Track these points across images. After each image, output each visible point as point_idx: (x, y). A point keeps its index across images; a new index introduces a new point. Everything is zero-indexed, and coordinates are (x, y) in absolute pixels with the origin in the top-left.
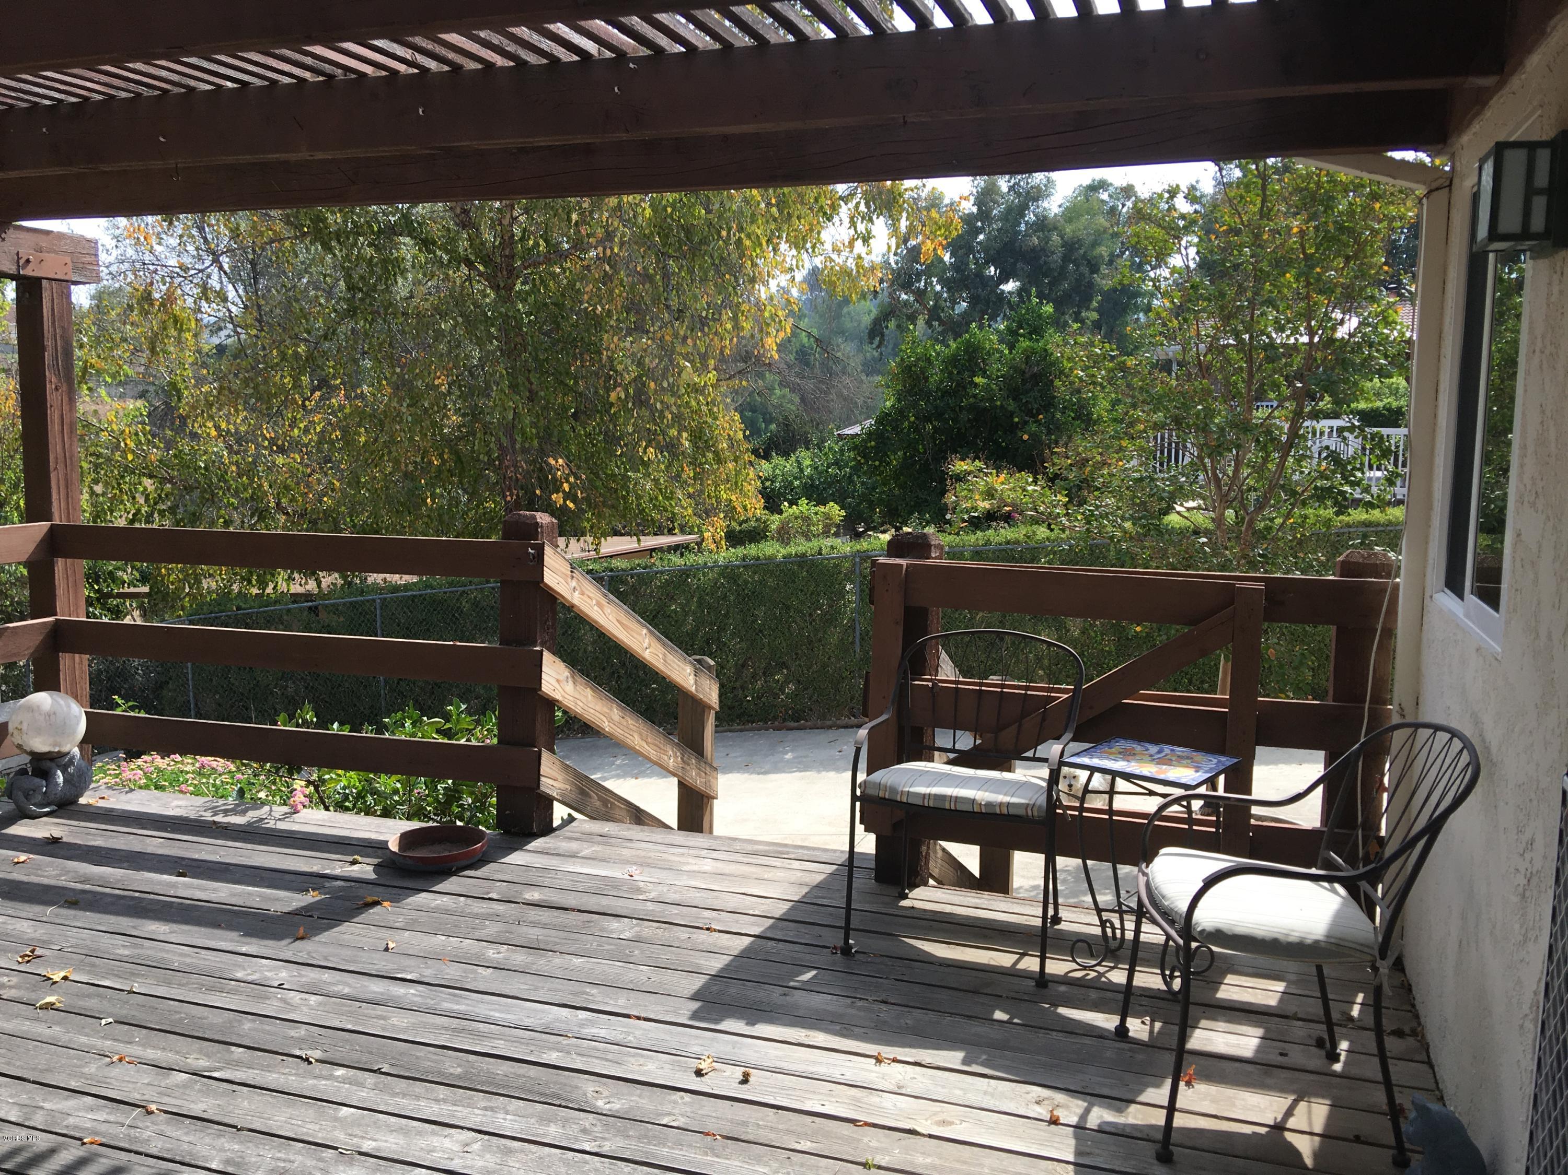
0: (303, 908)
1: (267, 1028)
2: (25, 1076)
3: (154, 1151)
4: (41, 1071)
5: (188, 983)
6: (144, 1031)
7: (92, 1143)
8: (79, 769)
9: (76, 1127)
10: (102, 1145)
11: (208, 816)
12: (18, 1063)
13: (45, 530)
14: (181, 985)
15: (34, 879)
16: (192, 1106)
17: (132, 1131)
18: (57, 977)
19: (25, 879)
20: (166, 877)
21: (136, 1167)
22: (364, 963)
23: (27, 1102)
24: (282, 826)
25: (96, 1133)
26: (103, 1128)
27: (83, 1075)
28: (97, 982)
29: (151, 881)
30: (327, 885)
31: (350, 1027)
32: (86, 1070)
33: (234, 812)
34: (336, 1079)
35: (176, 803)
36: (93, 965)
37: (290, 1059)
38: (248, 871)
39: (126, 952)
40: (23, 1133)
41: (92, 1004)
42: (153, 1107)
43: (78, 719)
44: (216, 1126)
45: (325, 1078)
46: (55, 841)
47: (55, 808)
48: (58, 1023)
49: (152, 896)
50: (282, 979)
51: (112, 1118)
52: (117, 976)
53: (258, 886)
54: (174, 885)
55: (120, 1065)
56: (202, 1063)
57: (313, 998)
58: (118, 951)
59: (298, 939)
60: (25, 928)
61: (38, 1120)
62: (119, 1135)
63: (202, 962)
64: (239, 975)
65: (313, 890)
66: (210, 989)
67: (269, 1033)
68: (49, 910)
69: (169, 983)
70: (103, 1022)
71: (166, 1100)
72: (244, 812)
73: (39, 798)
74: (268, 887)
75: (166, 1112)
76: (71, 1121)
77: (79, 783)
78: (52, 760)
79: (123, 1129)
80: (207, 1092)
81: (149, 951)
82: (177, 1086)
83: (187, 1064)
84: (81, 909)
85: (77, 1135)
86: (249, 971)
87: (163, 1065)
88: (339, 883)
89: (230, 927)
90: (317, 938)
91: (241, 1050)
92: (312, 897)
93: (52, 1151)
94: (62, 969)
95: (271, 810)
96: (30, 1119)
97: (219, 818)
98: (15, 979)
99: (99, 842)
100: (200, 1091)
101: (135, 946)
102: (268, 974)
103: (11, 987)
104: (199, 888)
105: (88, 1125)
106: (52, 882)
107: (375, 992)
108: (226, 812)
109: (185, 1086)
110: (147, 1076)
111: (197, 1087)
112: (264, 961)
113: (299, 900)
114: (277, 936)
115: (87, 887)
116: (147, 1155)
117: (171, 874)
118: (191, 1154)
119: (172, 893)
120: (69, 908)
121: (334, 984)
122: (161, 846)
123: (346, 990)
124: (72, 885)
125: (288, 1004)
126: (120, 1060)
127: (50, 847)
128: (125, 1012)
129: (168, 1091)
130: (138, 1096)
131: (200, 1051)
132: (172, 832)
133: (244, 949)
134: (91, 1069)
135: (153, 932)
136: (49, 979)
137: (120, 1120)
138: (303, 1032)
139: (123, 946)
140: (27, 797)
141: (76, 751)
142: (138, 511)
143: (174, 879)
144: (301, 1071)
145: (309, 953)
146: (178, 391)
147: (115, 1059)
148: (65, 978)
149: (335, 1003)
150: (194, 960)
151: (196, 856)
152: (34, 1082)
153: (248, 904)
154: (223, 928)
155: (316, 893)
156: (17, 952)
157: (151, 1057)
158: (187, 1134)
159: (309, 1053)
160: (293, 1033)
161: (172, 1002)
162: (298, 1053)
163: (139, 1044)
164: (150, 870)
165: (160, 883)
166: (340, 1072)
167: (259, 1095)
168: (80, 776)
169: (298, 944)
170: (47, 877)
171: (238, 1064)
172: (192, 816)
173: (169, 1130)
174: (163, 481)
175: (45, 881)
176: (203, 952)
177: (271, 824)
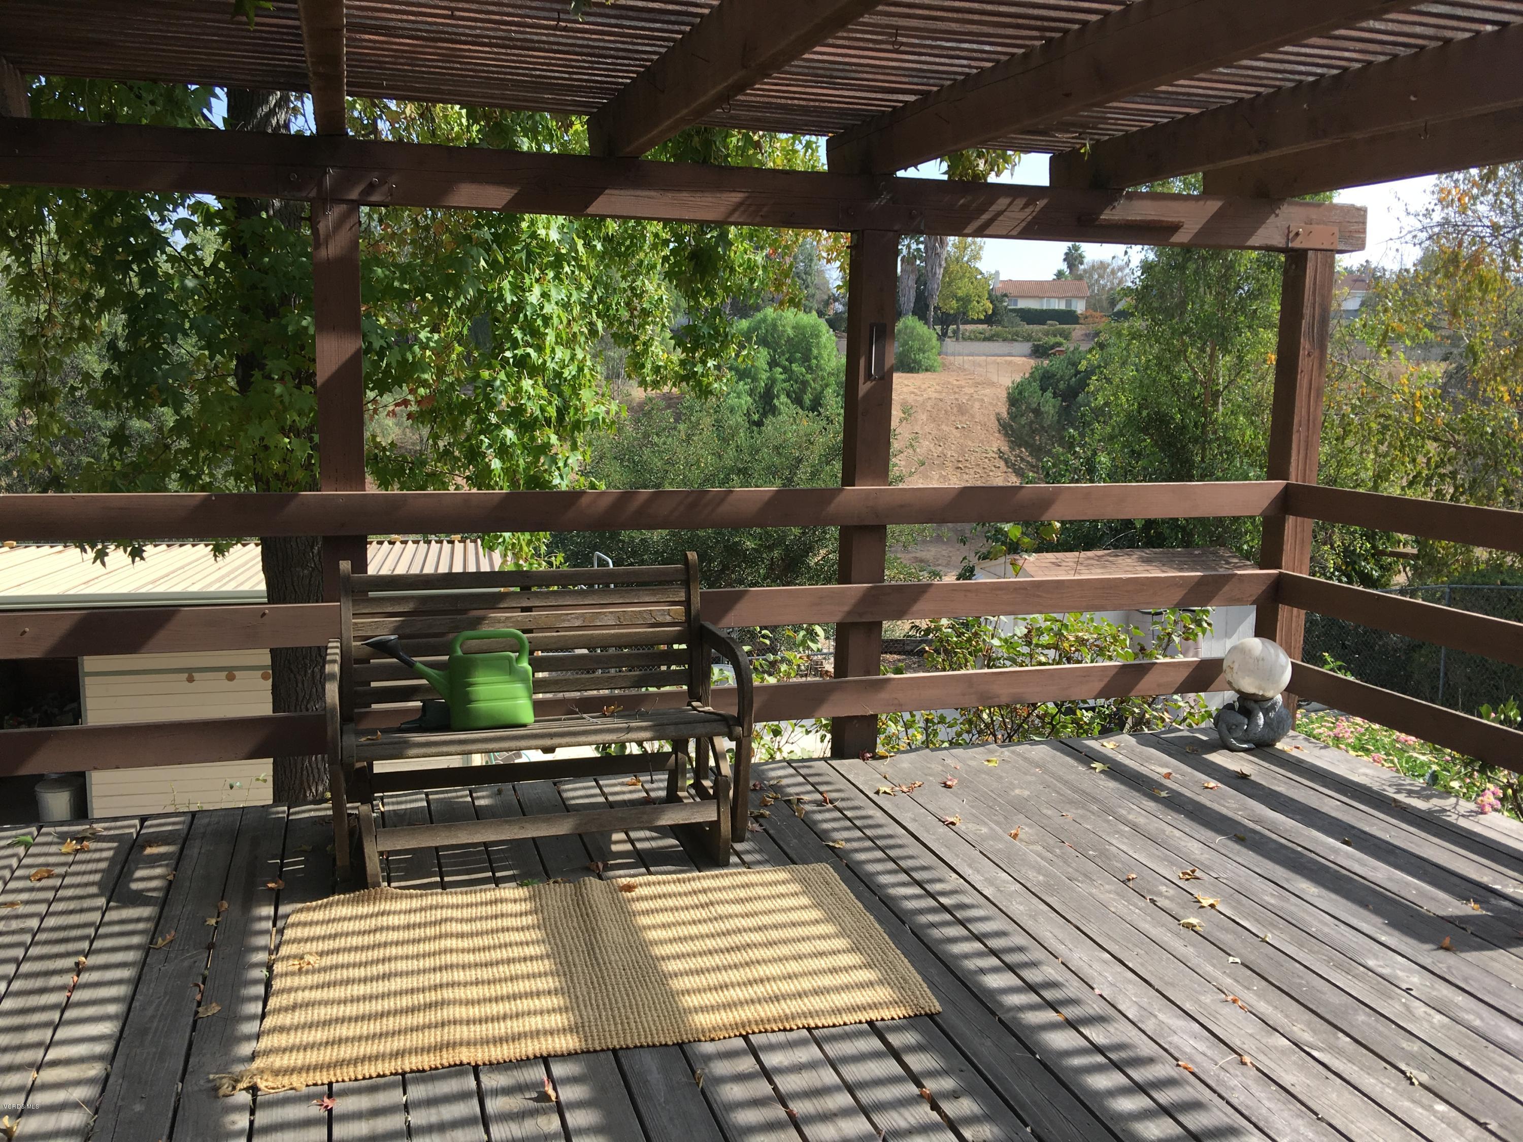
0: (1458, 917)
1: (1381, 1029)
2: (1152, 982)
3: (1235, 1102)
4: (1166, 983)
5: (1318, 952)
6: (1264, 983)
7: (1186, 1068)
8: (1278, 715)
9: (1177, 1048)
10: (1193, 1073)
11: (1391, 792)
12: (1150, 968)
13: (1281, 487)
14: (1311, 951)
15: (1215, 807)
16: (1283, 1074)
17: (1223, 1073)
18: (1206, 902)
19: (1208, 804)
20: (1331, 841)
21: (1215, 1110)
22: (1507, 1001)
23: (1145, 1006)
24: (1463, 823)
25: (1192, 1060)
26: (1199, 1058)
27: (1198, 1002)
28: (1238, 920)
29: (1316, 841)
30: (1493, 901)
31: (1468, 1063)
32: (1202, 998)
33: (1419, 794)
34: (1435, 1113)
35: (1363, 770)
36: (1239, 902)
37: (1394, 1071)
38: (1413, 860)
39: (1273, 901)
40: (1135, 1032)
41: (1226, 938)
42: (1247, 1059)
43: (1284, 668)
44: (1299, 1105)
45: (1423, 1107)
46: (1244, 777)
47: (1252, 746)
48: (1194, 946)
49: (1313, 855)
50: (1413, 984)
51: (1209, 1053)
52: (1257, 920)
53: (1419, 879)
54: (1336, 851)
55: (1233, 1006)
56: (1306, 1037)
57: (1438, 1018)
58: (1266, 898)
59: (1442, 948)
60: (1194, 848)
61: (1149, 1026)
62: (1210, 1072)
63: (1339, 936)
64: (1371, 963)
65: (1475, 902)
66: (1338, 966)
67: (1381, 1034)
68: (1219, 838)
69: (1301, 946)
70: (1231, 959)
71: (1261, 1057)
72: (1428, 798)
73: (1240, 734)
74: (1430, 883)
75: (1258, 1069)
76: (1175, 1039)
77: (1277, 728)
78: (1256, 701)
79: (1215, 1068)
80: (1302, 1068)
81: (1292, 907)
82: (1276, 1048)
83: (1292, 1031)
84: (1246, 847)
85: (1176, 1055)
86: (1381, 963)
87: (1270, 1023)
88: (1507, 904)
89: (1377, 912)
90: (1463, 955)
91: (1348, 1039)
92: (1471, 909)
93: (1151, 1060)
94: (1213, 897)
95: (1457, 804)
96: (1143, 1022)
97: (1401, 797)
98: (1171, 891)
99: (1281, 789)
100: (1295, 1063)
101: (1281, 897)
102: (1400, 973)
103: (1167, 897)
104: (1358, 861)
105: (1188, 1050)
106: (1230, 814)
107: (1508, 1037)
108: (1410, 793)
109: (1283, 1052)
110: (1253, 1026)
111: (1294, 1058)
112: (1399, 958)
113: (1457, 907)
114: (1422, 938)
115: (1258, 828)
116: (1228, 1103)
117: (1337, 839)
118: (1267, 1121)
119: (1332, 858)
120: (1236, 842)
121: (1467, 1011)
122: (1337, 809)
123: (1477, 1023)
124: (1246, 822)
125: (1410, 1012)
126: (1234, 1001)
127: (1239, 781)
128: (1253, 958)
129: (1266, 1050)
130: (1238, 1043)
131: (1309, 1024)
132: (1352, 797)
133: (1383, 939)
134: (1207, 999)
135: (1303, 890)
136: (1199, 902)
137: (1217, 1058)
138: (1416, 1048)
139: (1272, 895)
140: (1230, 730)
141: (1279, 698)
142: (1419, 474)
143: (1339, 845)
144: (1400, 1088)
145: (1449, 968)
146: (1475, 355)
147: (1229, 998)
148: (1212, 906)
149: (1460, 1032)
150: (1332, 932)
151: (1367, 829)
152: (1157, 991)
153: (1403, 894)
154: (1369, 910)
155: (1477, 906)
156: (1181, 868)
157: (1262, 1010)
158: (1269, 1099)
159: (1415, 1072)
160: (1405, 1044)
161: (1297, 965)
162: (1403, 1067)
163: (1256, 993)
164: (1319, 829)
165: (1323, 844)
166: (1441, 1107)
167: (1350, 1093)
168: (1279, 722)
169: (1441, 954)
170: (1227, 808)
171: (1340, 1052)
172: (1376, 787)
173: (1255, 1089)
174: (1446, 445)
175: (1224, 811)
176: (1342, 926)
177: (1452, 818)
